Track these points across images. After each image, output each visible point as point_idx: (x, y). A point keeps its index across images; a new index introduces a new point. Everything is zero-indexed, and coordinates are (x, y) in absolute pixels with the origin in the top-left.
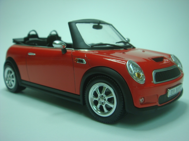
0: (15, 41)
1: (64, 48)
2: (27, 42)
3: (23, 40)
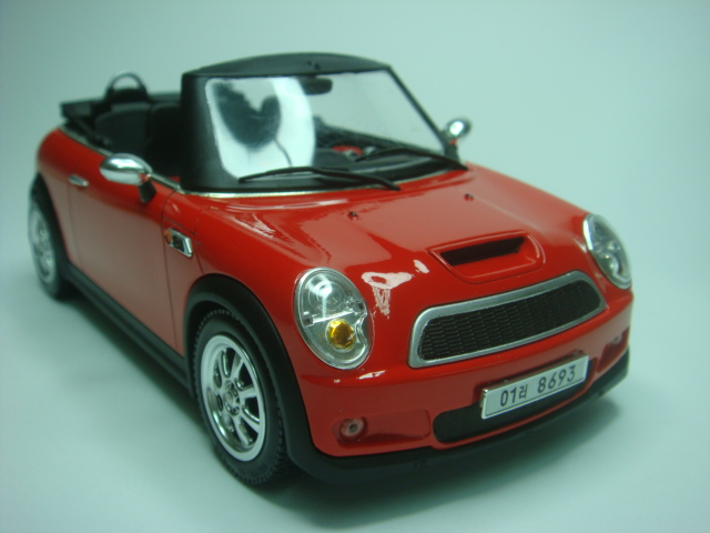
0: (68, 109)
1: (143, 181)
2: (101, 118)
3: (86, 112)
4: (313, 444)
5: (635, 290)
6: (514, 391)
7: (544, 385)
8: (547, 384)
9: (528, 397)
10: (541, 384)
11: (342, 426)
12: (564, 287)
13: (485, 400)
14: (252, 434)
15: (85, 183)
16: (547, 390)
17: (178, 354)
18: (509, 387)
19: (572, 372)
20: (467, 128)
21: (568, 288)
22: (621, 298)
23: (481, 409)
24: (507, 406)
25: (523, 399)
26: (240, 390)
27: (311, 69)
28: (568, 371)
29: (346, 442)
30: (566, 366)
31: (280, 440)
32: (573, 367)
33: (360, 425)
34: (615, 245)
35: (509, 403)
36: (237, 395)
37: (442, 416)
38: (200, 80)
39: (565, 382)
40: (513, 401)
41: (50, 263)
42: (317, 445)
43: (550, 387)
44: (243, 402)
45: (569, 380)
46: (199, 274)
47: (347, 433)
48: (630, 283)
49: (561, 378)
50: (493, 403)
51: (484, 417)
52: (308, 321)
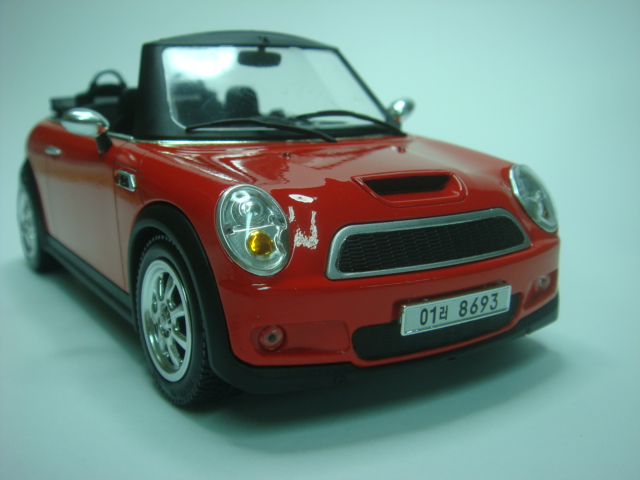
4: (232, 351)
5: (561, 234)
6: (434, 311)
7: (465, 309)
8: (468, 308)
9: (449, 319)
10: (462, 308)
11: (261, 335)
12: (486, 220)
13: (404, 316)
14: (181, 352)
15: (58, 152)
16: (469, 315)
17: (125, 292)
18: (429, 305)
19: (495, 300)
20: (409, 107)
21: (490, 222)
22: (547, 241)
23: (400, 325)
24: (426, 325)
25: (443, 321)
26: (172, 310)
27: (260, 42)
28: (491, 299)
29: (264, 351)
30: (489, 293)
31: (204, 352)
32: (495, 295)
33: (280, 337)
34: (541, 194)
35: (430, 323)
36: (169, 316)
37: (360, 331)
38: (158, 49)
39: (487, 309)
40: (434, 322)
41: (32, 237)
42: (236, 353)
43: (472, 312)
44: (174, 321)
45: (492, 308)
46: (141, 206)
47: (266, 342)
48: (556, 227)
49: (484, 305)
50: (412, 321)
51: (403, 334)
52: (229, 231)
